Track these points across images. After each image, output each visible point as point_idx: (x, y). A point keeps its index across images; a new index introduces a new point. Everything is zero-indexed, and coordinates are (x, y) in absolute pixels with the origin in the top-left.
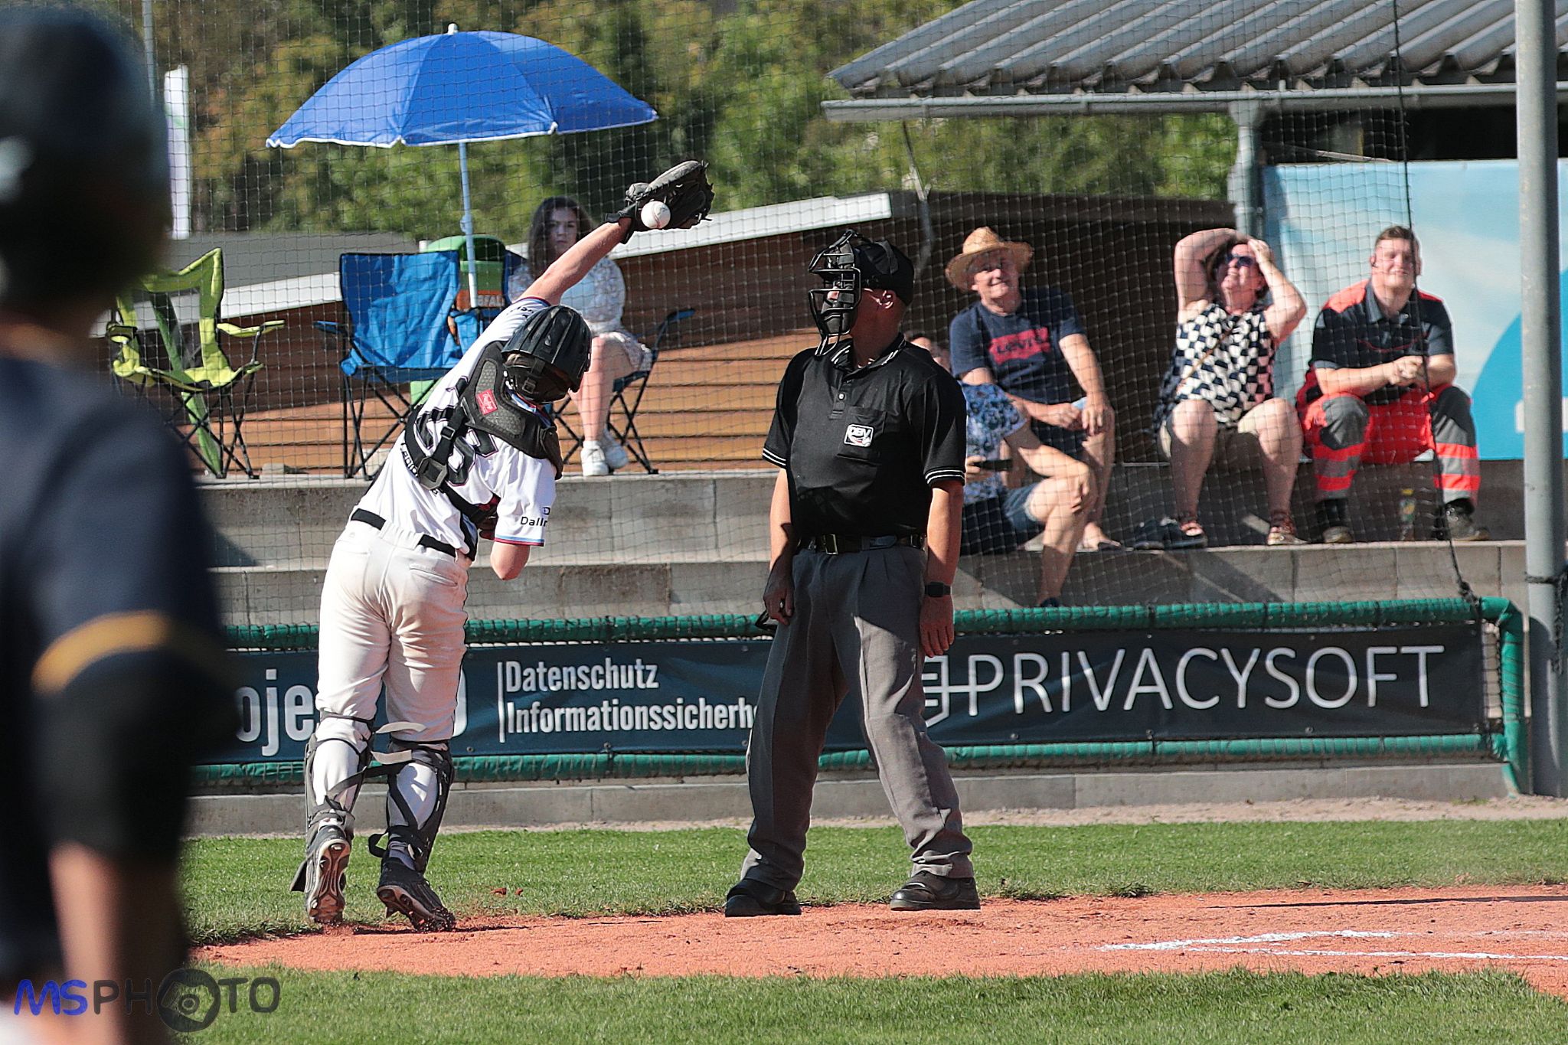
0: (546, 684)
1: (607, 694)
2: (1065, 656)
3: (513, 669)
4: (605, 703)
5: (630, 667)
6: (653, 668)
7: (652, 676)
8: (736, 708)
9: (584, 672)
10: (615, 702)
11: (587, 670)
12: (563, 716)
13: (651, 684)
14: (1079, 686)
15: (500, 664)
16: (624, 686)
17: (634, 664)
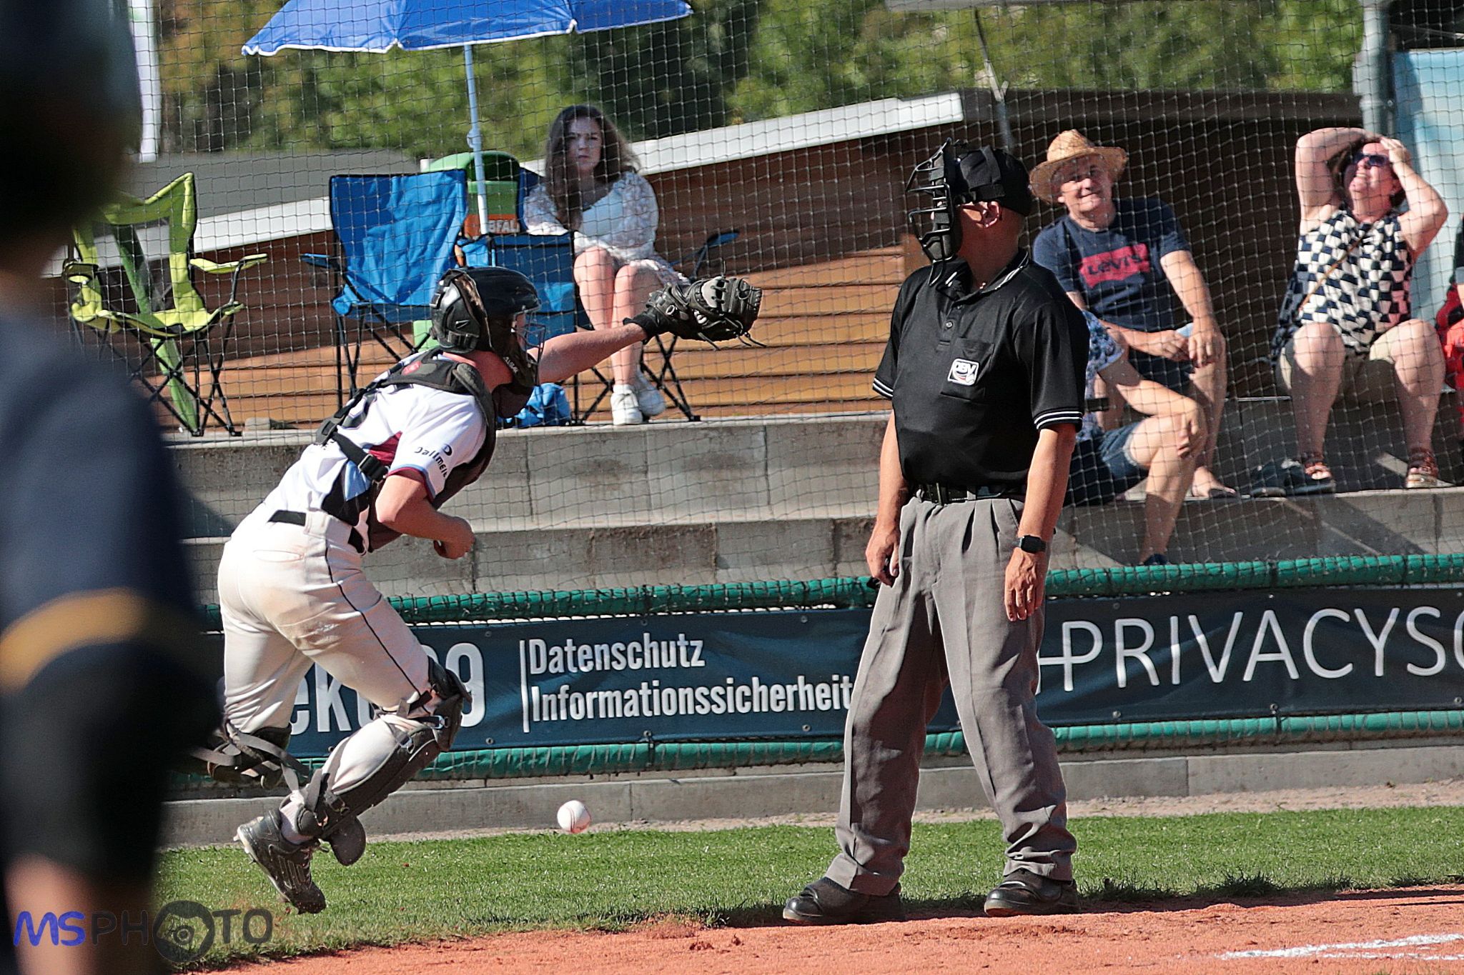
0: (576, 664)
1: (646, 675)
2: (1174, 621)
3: (537, 647)
4: (644, 685)
5: (672, 643)
6: (698, 644)
7: (697, 653)
8: (795, 688)
9: (618, 650)
10: (655, 683)
11: (622, 647)
12: (596, 701)
13: (696, 662)
14: (1191, 656)
15: (522, 643)
16: (665, 665)
17: (676, 639)
